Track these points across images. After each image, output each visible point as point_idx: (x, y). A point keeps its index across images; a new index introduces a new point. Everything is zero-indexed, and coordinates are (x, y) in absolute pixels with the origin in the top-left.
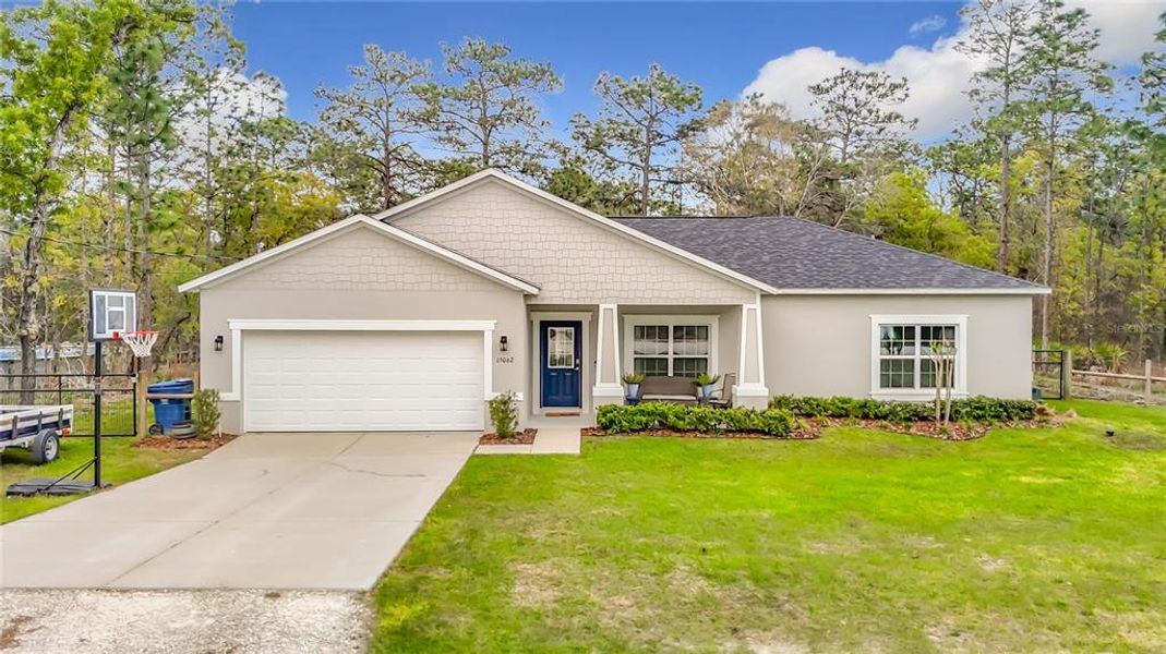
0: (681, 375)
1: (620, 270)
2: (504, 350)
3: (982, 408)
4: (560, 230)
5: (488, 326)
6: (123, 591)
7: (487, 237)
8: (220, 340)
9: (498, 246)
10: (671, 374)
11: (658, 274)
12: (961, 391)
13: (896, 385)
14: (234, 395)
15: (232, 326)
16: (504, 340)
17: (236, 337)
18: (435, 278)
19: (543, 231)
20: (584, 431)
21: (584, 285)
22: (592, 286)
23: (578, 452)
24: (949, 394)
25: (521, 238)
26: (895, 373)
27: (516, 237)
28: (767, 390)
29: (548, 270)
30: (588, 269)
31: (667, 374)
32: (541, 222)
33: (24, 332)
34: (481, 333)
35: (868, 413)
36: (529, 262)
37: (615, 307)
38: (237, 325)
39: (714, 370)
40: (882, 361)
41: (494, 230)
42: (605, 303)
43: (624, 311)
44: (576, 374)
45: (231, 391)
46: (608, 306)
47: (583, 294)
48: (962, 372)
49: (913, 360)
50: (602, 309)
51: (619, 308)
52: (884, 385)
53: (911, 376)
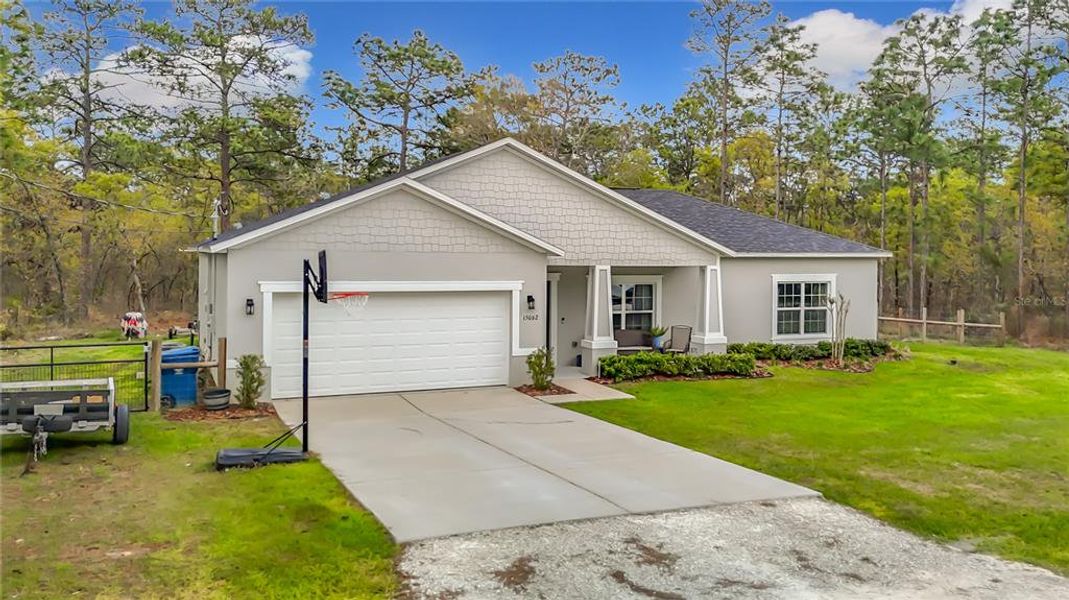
0: (630, 329)
1: (613, 235)
2: (531, 308)
3: (856, 348)
4: (562, 197)
5: (516, 286)
7: (499, 202)
8: (250, 303)
9: (509, 210)
10: (623, 328)
11: (642, 239)
12: (829, 337)
13: (788, 332)
15: (262, 289)
16: (530, 299)
17: (268, 299)
18: (468, 241)
19: (549, 197)
20: (595, 381)
21: (583, 249)
22: (590, 249)
25: (530, 204)
26: (787, 323)
27: (525, 203)
28: (725, 338)
29: (552, 234)
30: (587, 234)
32: (546, 190)
34: (510, 293)
36: (537, 226)
37: (608, 268)
38: (268, 288)
39: (658, 324)
40: (779, 312)
41: (506, 196)
42: (600, 264)
43: (616, 271)
46: (604, 267)
47: (582, 256)
48: (832, 320)
49: (799, 311)
50: (598, 268)
51: (612, 267)
52: (780, 332)
53: (798, 324)
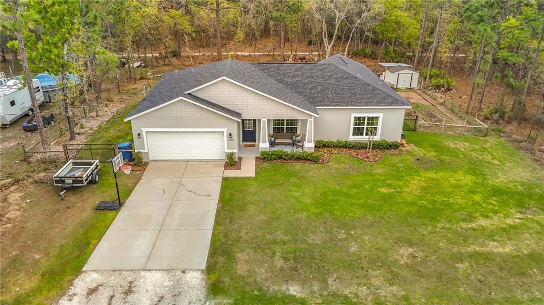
1: (268, 108)
2: (230, 138)
5: (225, 130)
6: (149, 270)
7: (223, 98)
8: (139, 134)
10: (285, 132)
11: (280, 110)
12: (377, 138)
13: (358, 135)
14: (146, 151)
15: (142, 130)
16: (230, 134)
17: (144, 134)
20: (257, 158)
21: (256, 113)
22: (258, 114)
23: (254, 176)
24: (372, 138)
26: (358, 132)
28: (314, 145)
29: (244, 108)
30: (257, 108)
31: (283, 132)
32: (241, 93)
33: (68, 115)
34: (223, 132)
35: (346, 146)
37: (266, 120)
38: (144, 130)
39: (299, 132)
40: (354, 128)
41: (226, 96)
44: (254, 132)
45: (144, 149)
46: (264, 120)
47: (256, 116)
48: (379, 131)
49: (364, 128)
50: (262, 120)
51: (268, 120)
52: (353, 135)
53: (363, 132)
